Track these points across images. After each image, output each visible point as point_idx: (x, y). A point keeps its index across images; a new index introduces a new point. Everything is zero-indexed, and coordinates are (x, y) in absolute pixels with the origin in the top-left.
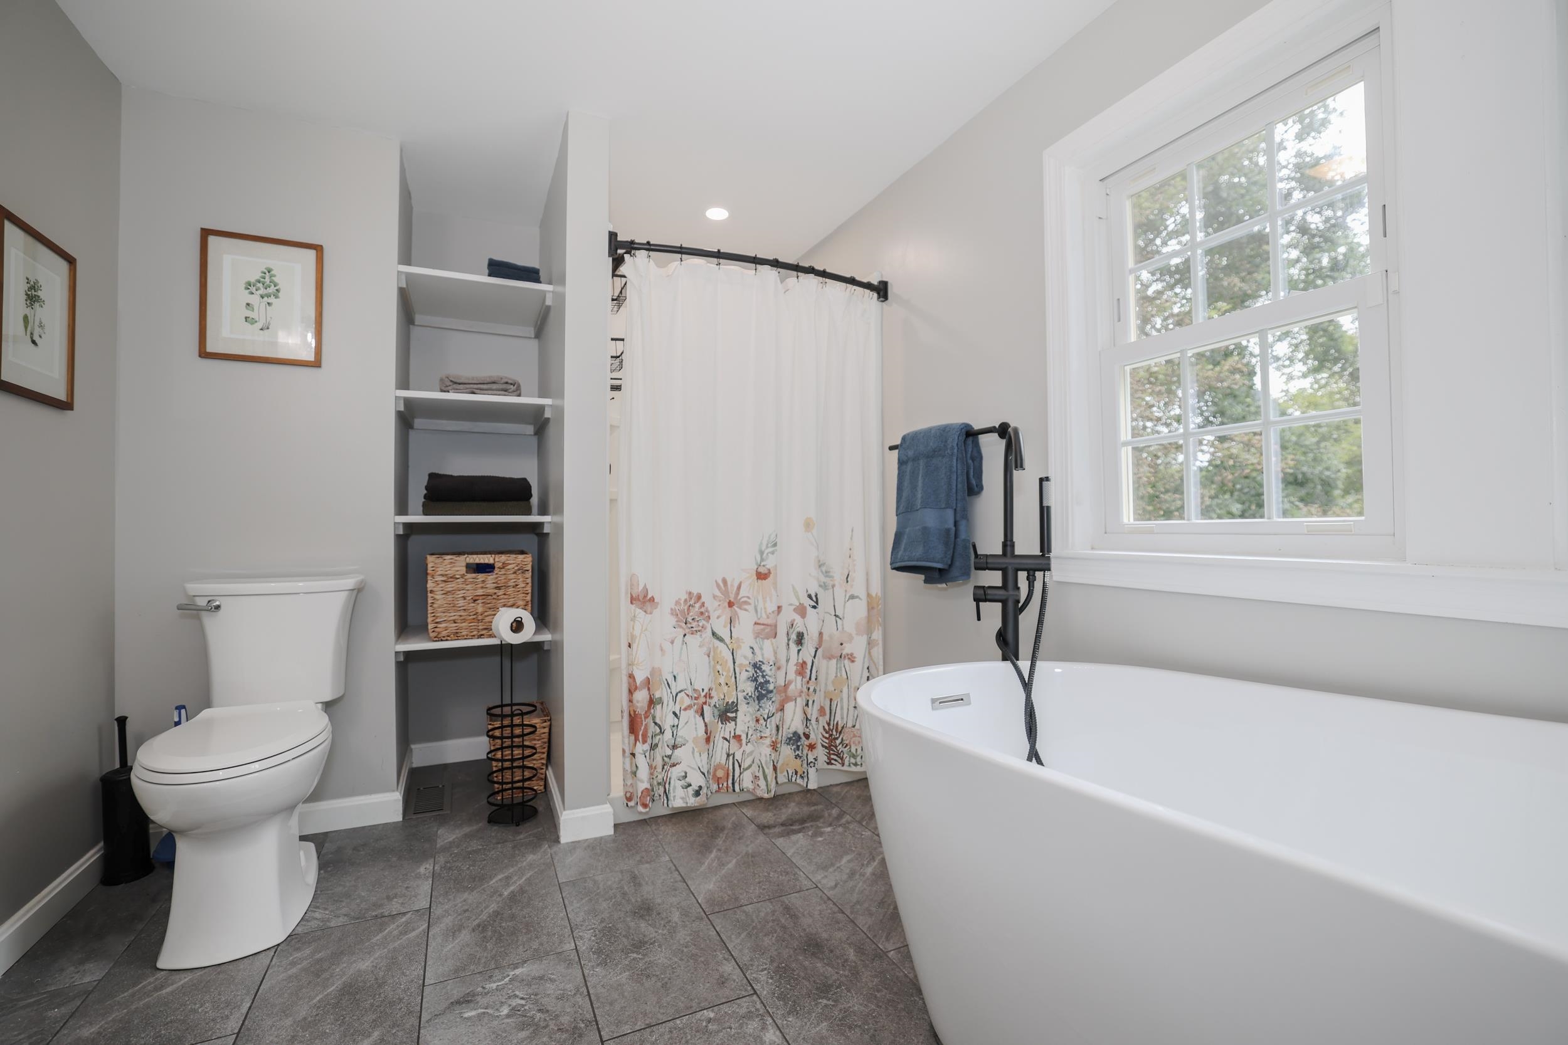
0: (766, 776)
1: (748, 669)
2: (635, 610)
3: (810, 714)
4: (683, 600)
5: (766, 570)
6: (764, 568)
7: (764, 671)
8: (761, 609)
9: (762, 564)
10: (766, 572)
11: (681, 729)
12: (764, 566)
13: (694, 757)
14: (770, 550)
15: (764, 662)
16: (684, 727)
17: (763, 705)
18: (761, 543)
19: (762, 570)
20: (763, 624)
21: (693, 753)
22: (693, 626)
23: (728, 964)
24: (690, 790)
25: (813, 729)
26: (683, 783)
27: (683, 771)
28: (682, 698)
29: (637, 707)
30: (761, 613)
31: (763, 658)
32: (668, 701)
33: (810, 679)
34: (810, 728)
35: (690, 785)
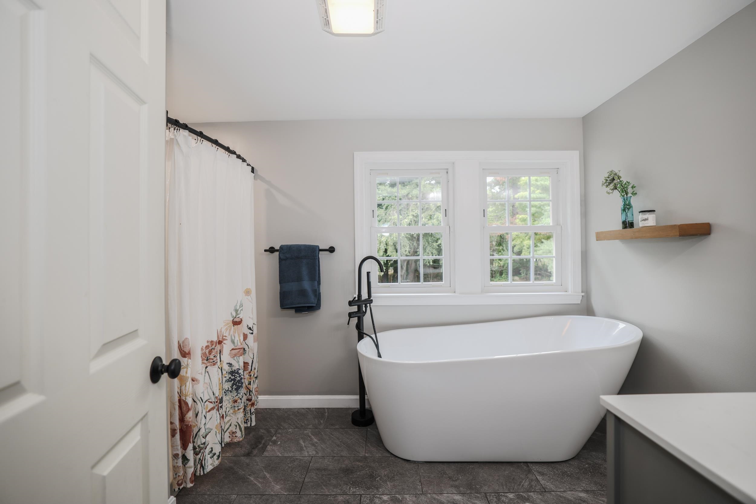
0: (241, 429)
1: (226, 376)
2: (188, 361)
3: (252, 388)
4: (205, 347)
5: (240, 319)
6: (238, 319)
7: (240, 373)
8: (237, 341)
9: (237, 317)
10: (240, 320)
11: (207, 424)
12: (238, 317)
13: (216, 436)
14: (241, 308)
15: (240, 368)
16: (208, 422)
17: (240, 392)
18: (236, 305)
19: (237, 320)
20: (239, 349)
21: (216, 434)
22: (215, 360)
23: (338, 498)
24: (215, 457)
25: (254, 395)
26: (211, 455)
27: (210, 448)
28: (207, 405)
29: (190, 422)
30: (237, 343)
31: (239, 367)
32: (202, 410)
33: (251, 370)
34: (252, 395)
35: (215, 454)
